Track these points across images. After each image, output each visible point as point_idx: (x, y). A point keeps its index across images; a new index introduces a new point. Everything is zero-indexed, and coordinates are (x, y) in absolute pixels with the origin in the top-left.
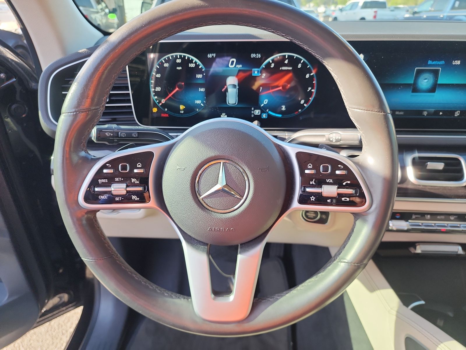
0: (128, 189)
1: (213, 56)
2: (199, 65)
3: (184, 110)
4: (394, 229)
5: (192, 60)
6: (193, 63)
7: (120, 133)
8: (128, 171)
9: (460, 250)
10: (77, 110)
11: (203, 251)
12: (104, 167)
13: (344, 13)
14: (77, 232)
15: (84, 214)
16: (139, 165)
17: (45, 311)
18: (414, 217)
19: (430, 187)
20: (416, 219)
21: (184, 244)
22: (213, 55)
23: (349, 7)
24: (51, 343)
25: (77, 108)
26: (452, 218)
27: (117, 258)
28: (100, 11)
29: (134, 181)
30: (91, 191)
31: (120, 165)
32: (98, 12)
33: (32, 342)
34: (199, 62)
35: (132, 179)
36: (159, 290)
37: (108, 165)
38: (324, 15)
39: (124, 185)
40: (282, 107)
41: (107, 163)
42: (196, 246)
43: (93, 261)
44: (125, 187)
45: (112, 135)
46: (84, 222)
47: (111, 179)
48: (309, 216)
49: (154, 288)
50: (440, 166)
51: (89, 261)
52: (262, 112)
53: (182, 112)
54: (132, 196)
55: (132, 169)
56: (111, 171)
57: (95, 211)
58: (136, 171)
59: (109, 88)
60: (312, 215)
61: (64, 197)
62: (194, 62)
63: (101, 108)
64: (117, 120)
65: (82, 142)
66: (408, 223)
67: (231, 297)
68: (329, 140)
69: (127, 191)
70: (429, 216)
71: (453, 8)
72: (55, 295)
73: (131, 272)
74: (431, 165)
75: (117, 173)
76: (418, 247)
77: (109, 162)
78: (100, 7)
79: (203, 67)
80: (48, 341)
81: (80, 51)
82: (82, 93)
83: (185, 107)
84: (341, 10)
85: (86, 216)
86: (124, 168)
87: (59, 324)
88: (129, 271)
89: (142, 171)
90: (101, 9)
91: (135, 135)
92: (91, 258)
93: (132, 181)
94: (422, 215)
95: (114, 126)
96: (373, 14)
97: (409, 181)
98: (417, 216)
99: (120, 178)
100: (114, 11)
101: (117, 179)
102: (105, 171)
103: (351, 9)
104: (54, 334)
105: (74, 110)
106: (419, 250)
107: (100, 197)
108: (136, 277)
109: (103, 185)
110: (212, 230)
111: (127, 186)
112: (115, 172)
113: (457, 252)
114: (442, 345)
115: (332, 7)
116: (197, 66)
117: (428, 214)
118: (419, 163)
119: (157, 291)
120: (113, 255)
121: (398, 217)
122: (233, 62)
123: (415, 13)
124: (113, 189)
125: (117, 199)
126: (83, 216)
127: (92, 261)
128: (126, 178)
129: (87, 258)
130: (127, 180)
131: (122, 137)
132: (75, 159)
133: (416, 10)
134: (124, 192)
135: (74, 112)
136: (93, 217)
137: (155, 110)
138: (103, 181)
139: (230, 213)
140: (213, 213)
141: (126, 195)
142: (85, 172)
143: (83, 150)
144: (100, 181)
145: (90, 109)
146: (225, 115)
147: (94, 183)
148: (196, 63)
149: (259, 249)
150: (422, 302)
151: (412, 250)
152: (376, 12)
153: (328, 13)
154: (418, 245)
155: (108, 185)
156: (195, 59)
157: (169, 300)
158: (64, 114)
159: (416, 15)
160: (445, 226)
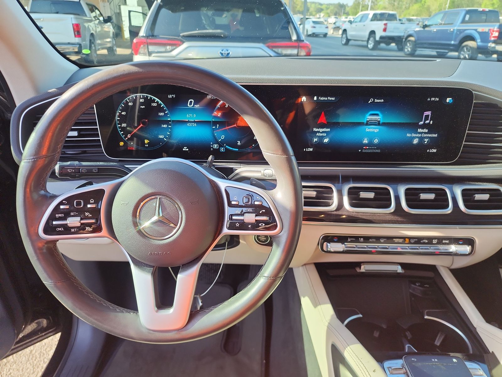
0: (82, 222)
1: (173, 97)
2: (160, 105)
3: (148, 143)
4: (332, 250)
5: (154, 100)
6: (155, 103)
7: (81, 169)
8: (82, 206)
9: (399, 269)
10: (35, 157)
11: (149, 272)
12: (61, 203)
13: (354, 25)
14: (38, 259)
15: (44, 244)
16: (92, 201)
17: (23, 337)
18: (349, 240)
19: (362, 214)
20: (351, 242)
21: (132, 266)
22: (173, 95)
23: (359, 19)
24: (32, 372)
25: (35, 155)
26: (382, 241)
27: (75, 280)
28: (94, 19)
29: (88, 215)
30: (50, 225)
31: (75, 201)
32: (91, 21)
33: (11, 371)
34: (160, 102)
35: (85, 213)
36: (112, 307)
37: (64, 202)
38: (334, 26)
39: (79, 219)
40: (238, 141)
41: (63, 200)
42: (143, 268)
43: (53, 284)
44: (80, 220)
45: (73, 171)
46: (45, 251)
47: (67, 214)
48: (261, 240)
49: (107, 305)
50: (371, 195)
51: (49, 284)
52: (220, 146)
53: (147, 146)
54: (86, 227)
55: (85, 205)
56: (67, 207)
57: (54, 242)
58: (89, 206)
59: (63, 137)
60: (263, 239)
61: (26, 230)
62: (156, 101)
63: (57, 154)
64: (87, 152)
65: (41, 183)
66: (344, 245)
67: (171, 310)
68: (264, 175)
69: (81, 223)
70: (362, 239)
71: (463, 21)
72: (32, 321)
73: (87, 293)
74: (363, 195)
75: (72, 208)
76: (362, 267)
77: (65, 200)
78: (93, 14)
79: (164, 106)
80: (29, 370)
81: (50, 91)
82: (39, 143)
83: (149, 141)
84: (351, 22)
85: (46, 246)
86: (79, 204)
87: (41, 352)
88: (85, 292)
89: (94, 206)
90: (95, 17)
91: (96, 171)
92: (50, 281)
93: (86, 215)
94: (356, 239)
95: (76, 163)
96: (383, 27)
97: (345, 209)
98: (352, 239)
99: (75, 213)
100: (108, 20)
101: (72, 214)
102: (62, 207)
103: (360, 21)
104: (35, 362)
105: (32, 158)
106: (363, 269)
107: (58, 229)
108: (91, 296)
109: (60, 219)
110: (152, 254)
111: (82, 219)
112: (70, 208)
113: (397, 271)
114: (348, 347)
115: (343, 18)
116: (159, 105)
117: (361, 237)
118: (353, 193)
119: (110, 308)
120: (71, 278)
121: (335, 240)
122: (191, 102)
123: (425, 26)
124: (68, 222)
125: (73, 230)
126: (44, 246)
127: (51, 284)
128: (80, 212)
129: (47, 281)
130: (81, 214)
131: (83, 173)
132: (35, 196)
133: (427, 23)
134: (79, 225)
135: (32, 159)
136: (52, 246)
137: (122, 144)
138: (60, 215)
139: (167, 240)
140: (152, 240)
141: (80, 227)
142: (44, 209)
143: (42, 190)
144: (57, 215)
145: (47, 156)
146: (186, 149)
147: (52, 217)
148: (157, 102)
149: (195, 270)
150: (361, 316)
151: (358, 270)
152: (385, 24)
153: (337, 25)
154: (363, 265)
155: (65, 219)
156: (157, 99)
157: (120, 314)
158: (24, 161)
159: (427, 29)
160: (387, 248)
